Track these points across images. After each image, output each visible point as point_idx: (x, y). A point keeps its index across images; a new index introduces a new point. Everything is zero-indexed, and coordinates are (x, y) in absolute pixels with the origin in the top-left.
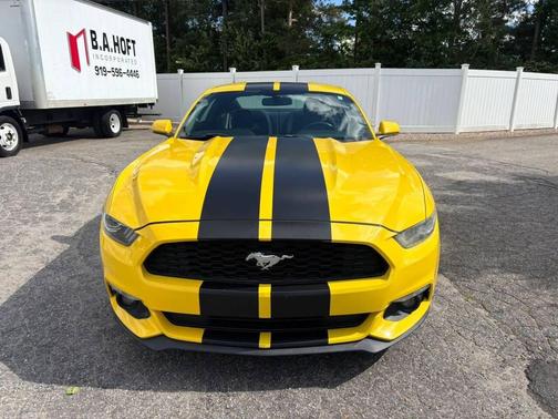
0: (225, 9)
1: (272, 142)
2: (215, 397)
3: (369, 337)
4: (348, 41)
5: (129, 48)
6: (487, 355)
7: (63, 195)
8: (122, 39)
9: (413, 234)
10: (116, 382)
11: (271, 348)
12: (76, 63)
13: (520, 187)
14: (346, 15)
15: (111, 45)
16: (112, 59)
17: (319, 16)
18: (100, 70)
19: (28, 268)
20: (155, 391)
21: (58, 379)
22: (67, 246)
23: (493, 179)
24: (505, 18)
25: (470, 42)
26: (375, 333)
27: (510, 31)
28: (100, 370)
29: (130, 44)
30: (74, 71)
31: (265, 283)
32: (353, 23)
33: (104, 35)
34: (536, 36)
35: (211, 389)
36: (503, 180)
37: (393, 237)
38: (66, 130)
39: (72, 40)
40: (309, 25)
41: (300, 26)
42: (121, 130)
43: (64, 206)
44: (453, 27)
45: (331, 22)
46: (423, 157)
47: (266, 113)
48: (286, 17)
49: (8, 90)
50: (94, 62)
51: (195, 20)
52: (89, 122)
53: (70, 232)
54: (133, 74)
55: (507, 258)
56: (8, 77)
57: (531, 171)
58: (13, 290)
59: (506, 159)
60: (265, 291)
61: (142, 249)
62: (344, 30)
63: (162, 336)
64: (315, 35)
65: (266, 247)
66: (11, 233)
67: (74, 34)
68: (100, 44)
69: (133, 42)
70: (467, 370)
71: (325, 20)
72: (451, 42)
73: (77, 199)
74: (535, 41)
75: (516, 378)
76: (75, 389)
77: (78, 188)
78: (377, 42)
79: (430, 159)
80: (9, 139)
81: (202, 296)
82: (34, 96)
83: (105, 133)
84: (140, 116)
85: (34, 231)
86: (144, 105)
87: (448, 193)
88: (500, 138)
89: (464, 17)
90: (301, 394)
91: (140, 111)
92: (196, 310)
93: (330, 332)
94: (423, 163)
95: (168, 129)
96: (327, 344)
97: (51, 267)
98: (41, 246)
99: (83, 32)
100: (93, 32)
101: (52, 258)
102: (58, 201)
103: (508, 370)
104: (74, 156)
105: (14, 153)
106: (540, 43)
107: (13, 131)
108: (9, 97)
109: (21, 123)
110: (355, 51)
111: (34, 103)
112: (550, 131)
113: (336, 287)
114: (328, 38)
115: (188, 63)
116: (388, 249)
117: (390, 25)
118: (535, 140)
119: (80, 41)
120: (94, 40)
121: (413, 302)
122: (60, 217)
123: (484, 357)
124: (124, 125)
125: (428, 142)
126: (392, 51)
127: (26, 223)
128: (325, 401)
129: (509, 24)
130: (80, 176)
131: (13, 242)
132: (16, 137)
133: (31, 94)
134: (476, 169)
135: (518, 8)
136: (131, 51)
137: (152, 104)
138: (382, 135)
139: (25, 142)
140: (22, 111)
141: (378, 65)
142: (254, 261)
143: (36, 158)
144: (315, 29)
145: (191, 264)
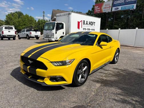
3: (44, 82)
5: (93, 24)
8: (92, 22)
11: (30, 78)
15: (88, 23)
16: (88, 27)
18: (84, 29)
30: (78, 29)
33: (87, 21)
37: (50, 62)
39: (79, 23)
50: (83, 27)
54: (93, 30)
56: (64, 30)
60: (28, 67)
96: (37, 81)
99: (82, 21)
100: (84, 21)
108: (63, 34)
113: (37, 70)
142: (29, 61)
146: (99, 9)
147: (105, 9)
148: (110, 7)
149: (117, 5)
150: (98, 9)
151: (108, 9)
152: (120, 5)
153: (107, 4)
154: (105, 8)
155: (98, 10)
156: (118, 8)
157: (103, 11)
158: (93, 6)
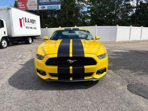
0: (57, 12)
1: (71, 40)
2: (61, 91)
3: (93, 78)
4: (89, 20)
5: (34, 22)
6: (119, 83)
7: (20, 56)
8: (32, 20)
9: (102, 56)
10: (39, 89)
11: (73, 80)
12: (21, 26)
13: (130, 53)
14: (88, 14)
15: (30, 21)
16: (30, 25)
17: (81, 14)
18: (27, 27)
19: (15, 70)
20: (48, 90)
21: (26, 89)
22: (23, 66)
23: (124, 51)
24: (128, 14)
25: (120, 20)
26: (94, 77)
27: (130, 17)
28: (35, 87)
29: (34, 21)
30: (21, 28)
31: (71, 66)
32: (90, 15)
33: (28, 19)
34: (136, 18)
35: (60, 90)
36: (126, 51)
37: (97, 56)
38: (18, 42)
39: (20, 20)
40: (79, 16)
41: (76, 16)
42: (32, 42)
43: (20, 58)
44: (115, 16)
45: (84, 15)
46: (108, 47)
47: (69, 36)
48: (73, 14)
49: (5, 32)
50: (26, 25)
51: (50, 15)
52: (24, 40)
53: (23, 63)
54: (35, 28)
55: (125, 66)
56: (4, 29)
57: (133, 50)
58: (13, 74)
59: (128, 47)
60: (71, 68)
61: (45, 59)
62: (88, 17)
63: (49, 79)
64: (80, 19)
65: (71, 58)
66: (9, 64)
67: (21, 19)
68: (27, 21)
69: (35, 21)
70: (114, 86)
71: (83, 15)
72: (115, 20)
73: (24, 57)
74: (136, 19)
75: (125, 87)
76: (31, 90)
77: (23, 55)
78: (96, 20)
79: (109, 47)
80: (5, 44)
81: (58, 69)
82: (11, 34)
83: (28, 43)
84: (36, 39)
85: (15, 63)
86: (37, 36)
87: (113, 54)
88: (127, 43)
89: (118, 14)
90: (79, 90)
91: (36, 37)
92: (57, 72)
93: (85, 77)
94: (108, 48)
95: (47, 39)
96: (84, 79)
97: (20, 70)
98: (17, 66)
99: (23, 18)
100: (25, 18)
101: (20, 68)
102: (19, 57)
103: (123, 86)
104: (21, 48)
105: (6, 48)
106: (137, 20)
107: (6, 42)
108: (5, 34)
109: (7, 40)
110: (91, 22)
111: (11, 35)
112: (140, 41)
113: (86, 67)
114: (84, 19)
115: (48, 26)
116: (96, 59)
117: (99, 16)
118: (136, 43)
119: (22, 20)
120: (26, 20)
121: (102, 71)
122: (20, 61)
123: (119, 84)
124: (33, 41)
125: (109, 44)
126: (100, 22)
127: (12, 62)
128: (84, 91)
129: (129, 15)
130: (23, 52)
131: (10, 65)
132: (6, 44)
133: (10, 33)
134: (120, 49)
135: (131, 11)
136: (35, 23)
137: (39, 36)
138: (96, 39)
139: (8, 45)
140: (8, 37)
141: (96, 25)
142: (69, 61)
143: (11, 49)
144: (80, 17)
145: (55, 63)
146: (24, 5)
147: (30, 7)
148: (35, 5)
149: (43, 4)
150: (22, 5)
151: (34, 6)
152: (46, 4)
153: (33, 2)
154: (30, 5)
155: (22, 7)
156: (44, 7)
157: (29, 8)
158: (15, 2)
